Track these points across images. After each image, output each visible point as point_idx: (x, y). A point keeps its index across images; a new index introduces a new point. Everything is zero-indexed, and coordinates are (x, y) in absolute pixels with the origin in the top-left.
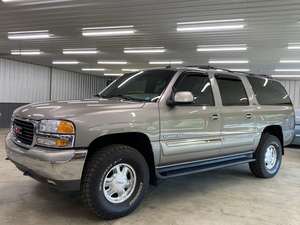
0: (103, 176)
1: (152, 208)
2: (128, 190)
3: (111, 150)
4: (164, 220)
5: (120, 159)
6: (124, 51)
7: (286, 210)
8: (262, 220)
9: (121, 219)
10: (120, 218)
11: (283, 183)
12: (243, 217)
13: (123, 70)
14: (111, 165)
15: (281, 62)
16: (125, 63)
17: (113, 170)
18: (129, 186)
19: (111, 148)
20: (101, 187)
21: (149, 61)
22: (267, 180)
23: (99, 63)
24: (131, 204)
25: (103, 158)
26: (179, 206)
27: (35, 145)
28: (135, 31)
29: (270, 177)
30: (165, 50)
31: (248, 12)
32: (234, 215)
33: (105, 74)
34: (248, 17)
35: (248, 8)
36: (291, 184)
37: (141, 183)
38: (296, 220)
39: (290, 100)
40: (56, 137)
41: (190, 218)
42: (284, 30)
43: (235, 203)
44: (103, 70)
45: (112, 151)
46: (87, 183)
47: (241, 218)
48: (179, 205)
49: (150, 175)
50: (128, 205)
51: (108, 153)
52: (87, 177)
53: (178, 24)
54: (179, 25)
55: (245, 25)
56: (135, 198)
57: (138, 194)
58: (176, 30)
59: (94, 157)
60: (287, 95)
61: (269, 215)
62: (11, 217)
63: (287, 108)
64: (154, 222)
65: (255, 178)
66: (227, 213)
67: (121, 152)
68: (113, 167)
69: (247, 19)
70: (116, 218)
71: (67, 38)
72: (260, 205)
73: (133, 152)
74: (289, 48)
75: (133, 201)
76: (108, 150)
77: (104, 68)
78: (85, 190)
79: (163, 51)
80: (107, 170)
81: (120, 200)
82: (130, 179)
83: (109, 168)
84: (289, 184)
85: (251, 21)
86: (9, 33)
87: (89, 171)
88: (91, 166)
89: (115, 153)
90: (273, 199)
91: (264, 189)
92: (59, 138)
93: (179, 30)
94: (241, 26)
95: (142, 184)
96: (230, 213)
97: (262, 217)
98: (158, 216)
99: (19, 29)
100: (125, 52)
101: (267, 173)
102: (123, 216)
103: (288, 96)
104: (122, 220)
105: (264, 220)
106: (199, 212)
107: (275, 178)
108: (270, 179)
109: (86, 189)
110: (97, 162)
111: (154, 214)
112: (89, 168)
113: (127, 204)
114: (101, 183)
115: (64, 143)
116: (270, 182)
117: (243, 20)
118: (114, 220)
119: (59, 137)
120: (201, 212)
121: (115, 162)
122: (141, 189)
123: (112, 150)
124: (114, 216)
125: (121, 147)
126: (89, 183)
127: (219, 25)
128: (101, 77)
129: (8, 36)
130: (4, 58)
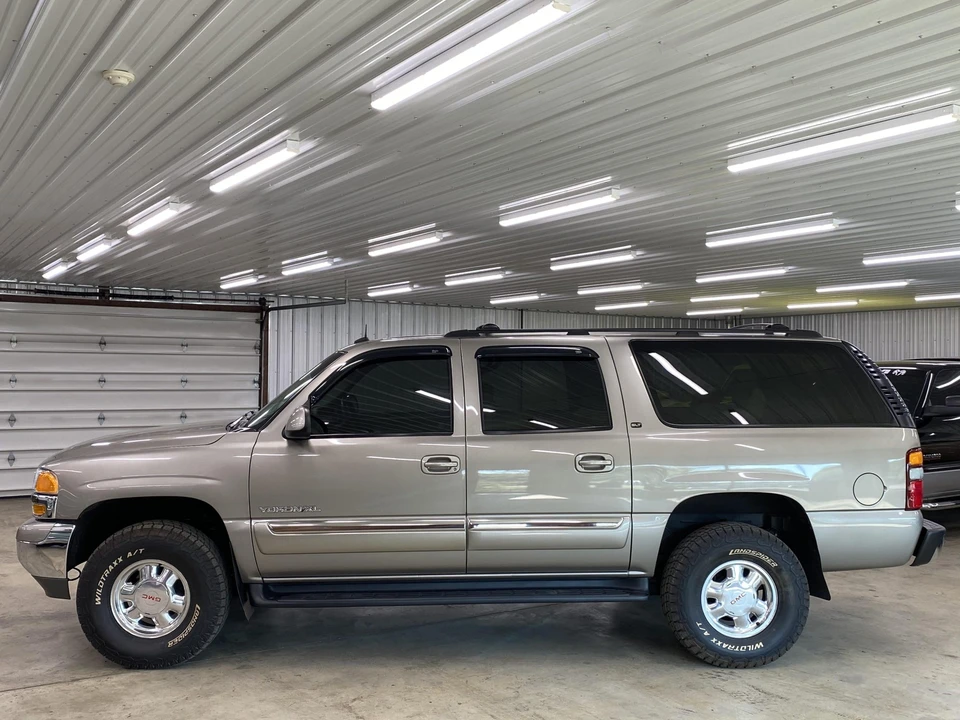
0: (103, 578)
5: (141, 550)
14: (120, 560)
17: (139, 571)
20: (99, 599)
22: (709, 670)
24: (170, 644)
37: (197, 606)
56: (182, 636)
57: (189, 628)
67: (142, 534)
75: (175, 640)
89: (129, 537)
95: (199, 608)
108: (730, 670)
113: (163, 643)
114: (100, 591)
115: (42, 509)
122: (196, 618)
127: (568, 202)
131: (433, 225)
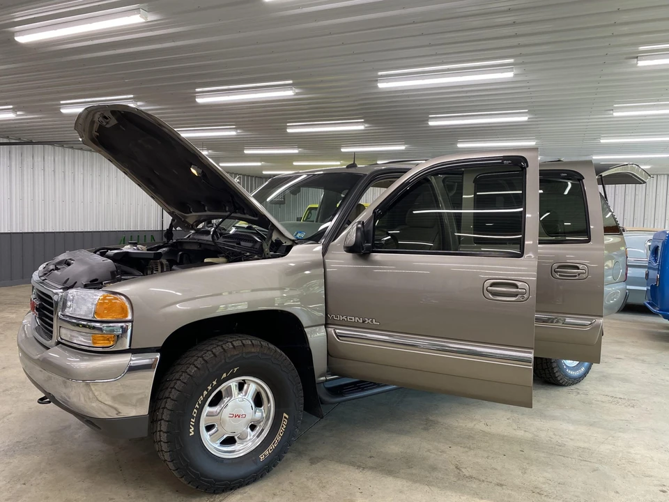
0: (197, 406)
1: (313, 461)
2: (258, 429)
3: (214, 350)
4: (329, 494)
5: (236, 369)
6: (286, 128)
7: (597, 465)
8: (542, 493)
9: (241, 490)
10: (239, 487)
11: (599, 398)
12: (501, 485)
13: (295, 164)
14: (215, 383)
15: (602, 141)
16: (296, 151)
17: (222, 390)
18: (259, 422)
19: (215, 346)
20: (193, 429)
21: (340, 147)
22: (565, 389)
23: (246, 152)
24: (262, 458)
25: (197, 367)
26: (371, 457)
27: (58, 343)
28: (297, 91)
29: (573, 384)
30: (366, 125)
31: (519, 46)
32: (483, 481)
33: (264, 173)
34: (520, 55)
35: (516, 36)
36: (616, 400)
37: (285, 415)
38: (617, 492)
39: (616, 222)
40: (94, 328)
41: (388, 488)
42: (601, 79)
43: (489, 449)
44: (259, 164)
45: (217, 353)
46: (162, 421)
47: (497, 487)
48: (369, 455)
49: (305, 397)
50: (257, 460)
51: (208, 356)
52: (164, 408)
53: (380, 73)
54: (382, 76)
55: (515, 71)
56: (272, 447)
57: (278, 438)
58: (377, 87)
59: (179, 364)
60: (610, 213)
61: (559, 481)
62: (19, 486)
63: (612, 239)
64: (308, 498)
65: (540, 386)
66: (467, 474)
67: (236, 353)
68: (220, 385)
69: (520, 60)
70: (231, 489)
71: (172, 109)
72: (543, 455)
73: (265, 352)
74: (616, 114)
75: (266, 452)
76: (208, 351)
77: (261, 161)
78: (160, 436)
79: (361, 127)
80: (205, 393)
81: (240, 450)
82: (261, 407)
83: (210, 388)
84: (611, 399)
85: (527, 63)
86: (62, 102)
87: (167, 395)
88: (172, 385)
89: (223, 357)
90: (572, 437)
91: (558, 413)
92: (100, 329)
93: (381, 85)
94: (509, 75)
95: (287, 417)
96: (474, 473)
97: (544, 486)
98: (321, 482)
99: (73, 94)
100: (289, 131)
101: (566, 375)
102: (248, 484)
103: (612, 214)
104: (241, 494)
105: (545, 494)
106: (409, 471)
107: (584, 385)
108: (573, 387)
109: (161, 433)
110: (183, 377)
111: (313, 479)
112: (167, 388)
113: (254, 458)
114: (194, 421)
115: (108, 340)
116: (572, 395)
117: (511, 61)
118: (226, 494)
119: (101, 327)
120: (414, 471)
121: (225, 375)
122: (285, 427)
123: (218, 350)
124: (225, 485)
125: (237, 343)
126: (167, 421)
128: (261, 178)
129: (60, 108)
130: (72, 148)
131: (291, 82)
